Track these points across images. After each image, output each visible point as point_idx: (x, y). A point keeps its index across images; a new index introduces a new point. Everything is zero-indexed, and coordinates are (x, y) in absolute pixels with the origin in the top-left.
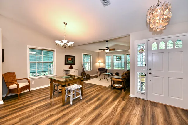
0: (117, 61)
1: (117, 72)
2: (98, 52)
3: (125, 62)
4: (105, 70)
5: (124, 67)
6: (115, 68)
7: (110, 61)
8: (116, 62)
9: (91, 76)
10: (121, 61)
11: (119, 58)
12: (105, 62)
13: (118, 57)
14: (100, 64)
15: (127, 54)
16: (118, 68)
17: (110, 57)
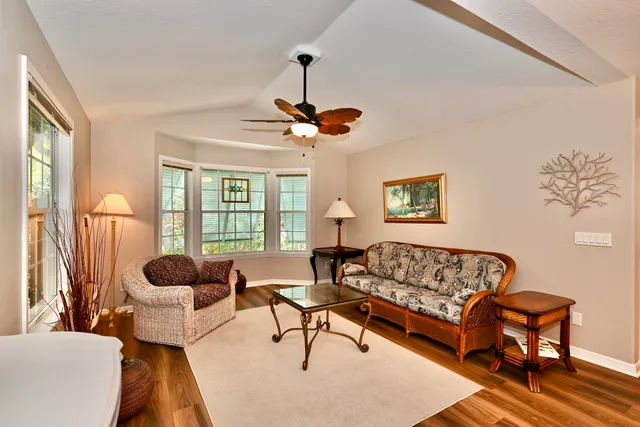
0: (225, 207)
1: (238, 274)
3: (267, 214)
8: (219, 212)
13: (233, 183)
15: (285, 170)
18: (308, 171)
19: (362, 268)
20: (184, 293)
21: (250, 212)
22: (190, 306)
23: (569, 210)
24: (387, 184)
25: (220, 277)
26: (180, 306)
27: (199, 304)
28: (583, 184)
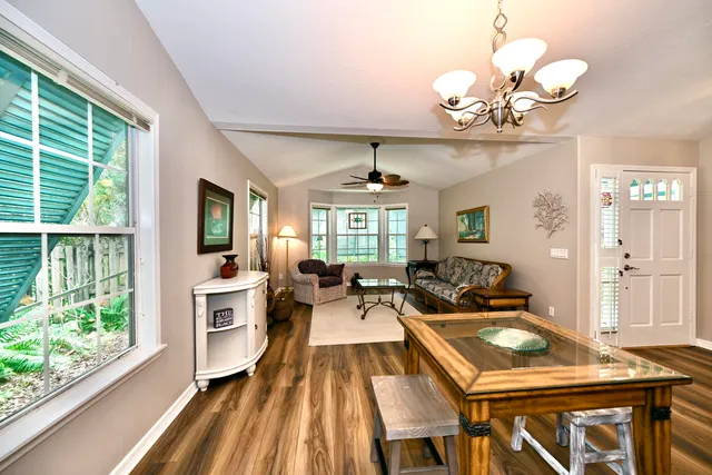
0: (351, 232)
1: (357, 275)
3: (380, 236)
7: (323, 231)
8: (347, 235)
10: (365, 231)
11: (360, 220)
12: (307, 236)
13: (356, 216)
14: (287, 241)
15: (391, 206)
17: (323, 214)
18: (406, 205)
19: (431, 274)
20: (314, 278)
21: (368, 235)
22: (317, 285)
23: (547, 232)
24: (459, 214)
25: (336, 273)
26: (311, 284)
27: (322, 285)
28: (554, 214)
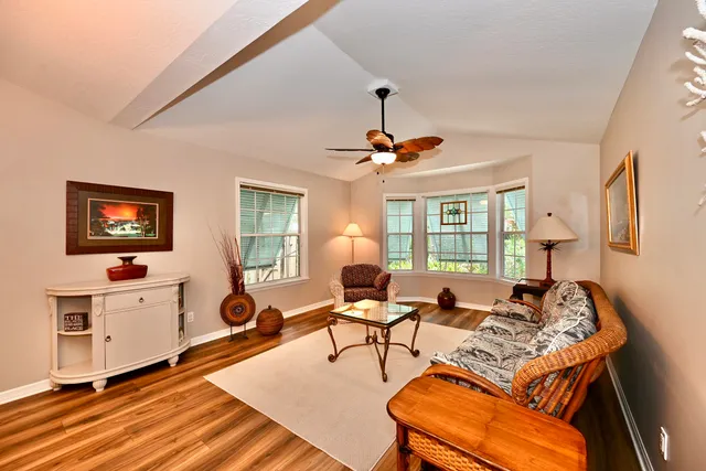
0: (445, 229)
1: (447, 291)
2: (347, 178)
3: (490, 235)
4: (378, 281)
5: (485, 258)
6: (433, 264)
7: (407, 227)
8: (440, 234)
9: (286, 315)
10: (466, 228)
11: (457, 212)
12: (380, 236)
13: (451, 207)
14: (351, 242)
15: (503, 186)
16: (451, 267)
17: (408, 208)
18: (526, 181)
20: (335, 288)
22: (341, 297)
24: (607, 185)
27: (347, 298)
